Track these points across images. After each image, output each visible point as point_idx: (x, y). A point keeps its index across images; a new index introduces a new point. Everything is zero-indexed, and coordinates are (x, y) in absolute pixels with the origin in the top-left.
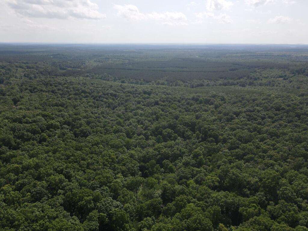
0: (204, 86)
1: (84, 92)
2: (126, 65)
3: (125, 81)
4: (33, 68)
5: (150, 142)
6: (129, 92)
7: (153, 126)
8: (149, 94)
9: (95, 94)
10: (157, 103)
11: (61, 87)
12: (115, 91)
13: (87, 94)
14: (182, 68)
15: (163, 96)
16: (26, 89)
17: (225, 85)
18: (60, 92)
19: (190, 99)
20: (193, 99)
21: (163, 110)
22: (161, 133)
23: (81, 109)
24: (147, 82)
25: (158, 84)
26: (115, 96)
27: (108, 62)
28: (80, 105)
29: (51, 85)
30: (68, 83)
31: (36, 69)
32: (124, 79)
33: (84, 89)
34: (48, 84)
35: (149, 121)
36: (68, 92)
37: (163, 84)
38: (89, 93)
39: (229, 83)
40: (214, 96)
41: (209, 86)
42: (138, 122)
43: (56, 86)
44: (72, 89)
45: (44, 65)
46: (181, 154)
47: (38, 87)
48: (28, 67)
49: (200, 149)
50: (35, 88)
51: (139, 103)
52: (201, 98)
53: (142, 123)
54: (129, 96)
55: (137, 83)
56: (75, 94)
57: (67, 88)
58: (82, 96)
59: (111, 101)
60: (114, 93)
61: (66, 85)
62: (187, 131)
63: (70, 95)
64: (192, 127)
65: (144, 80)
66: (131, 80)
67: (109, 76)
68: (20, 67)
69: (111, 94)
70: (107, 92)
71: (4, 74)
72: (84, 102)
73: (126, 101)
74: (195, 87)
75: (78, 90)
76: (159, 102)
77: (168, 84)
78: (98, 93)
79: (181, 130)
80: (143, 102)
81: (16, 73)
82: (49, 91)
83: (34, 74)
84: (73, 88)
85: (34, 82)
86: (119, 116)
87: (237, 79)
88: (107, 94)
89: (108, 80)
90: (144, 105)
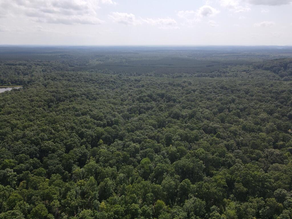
0: (182, 77)
1: (91, 80)
2: (124, 63)
3: (122, 74)
4: (48, 65)
5: (135, 103)
6: (124, 80)
7: (138, 96)
8: (139, 81)
9: (100, 81)
10: (143, 86)
11: (73, 77)
12: (115, 79)
13: (94, 81)
14: (170, 65)
15: (149, 82)
16: (49, 79)
17: (199, 76)
18: (74, 80)
19: (166, 84)
20: (169, 84)
21: (146, 90)
22: (142, 100)
23: (91, 88)
24: (139, 75)
25: (147, 75)
26: (114, 82)
27: (109, 61)
28: (90, 87)
29: (66, 76)
30: (78, 75)
31: (51, 66)
32: (121, 73)
33: (90, 78)
34: (64, 75)
35: (137, 94)
36: (80, 80)
37: (151, 76)
38: (95, 81)
39: (202, 75)
40: (185, 82)
41: (186, 77)
42: (129, 95)
43: (70, 77)
44: (82, 79)
45: (56, 63)
46: (152, 108)
47: (57, 77)
48: (45, 65)
49: (164, 106)
50: (55, 78)
51: (131, 86)
52: (175, 83)
53: (131, 95)
54: (124, 82)
55: (131, 75)
56: (85, 82)
57: (79, 78)
58: (90, 82)
59: (111, 85)
60: (113, 80)
61: (77, 76)
62: (158, 98)
63: (81, 82)
64: (162, 96)
65: (137, 73)
66: (127, 74)
67: (109, 71)
68: (38, 65)
69: (112, 81)
70: (109, 80)
71: (27, 70)
72: (92, 86)
73: (122, 85)
74: (175, 78)
75: (87, 79)
76: (145, 86)
77: (155, 76)
78: (102, 80)
79: (155, 98)
80: (134, 85)
81: (35, 69)
82: (65, 80)
83: (50, 70)
84: (84, 78)
85: (53, 74)
86: (117, 92)
87: (209, 72)
88: (109, 81)
89: (109, 74)
90: (134, 87)
